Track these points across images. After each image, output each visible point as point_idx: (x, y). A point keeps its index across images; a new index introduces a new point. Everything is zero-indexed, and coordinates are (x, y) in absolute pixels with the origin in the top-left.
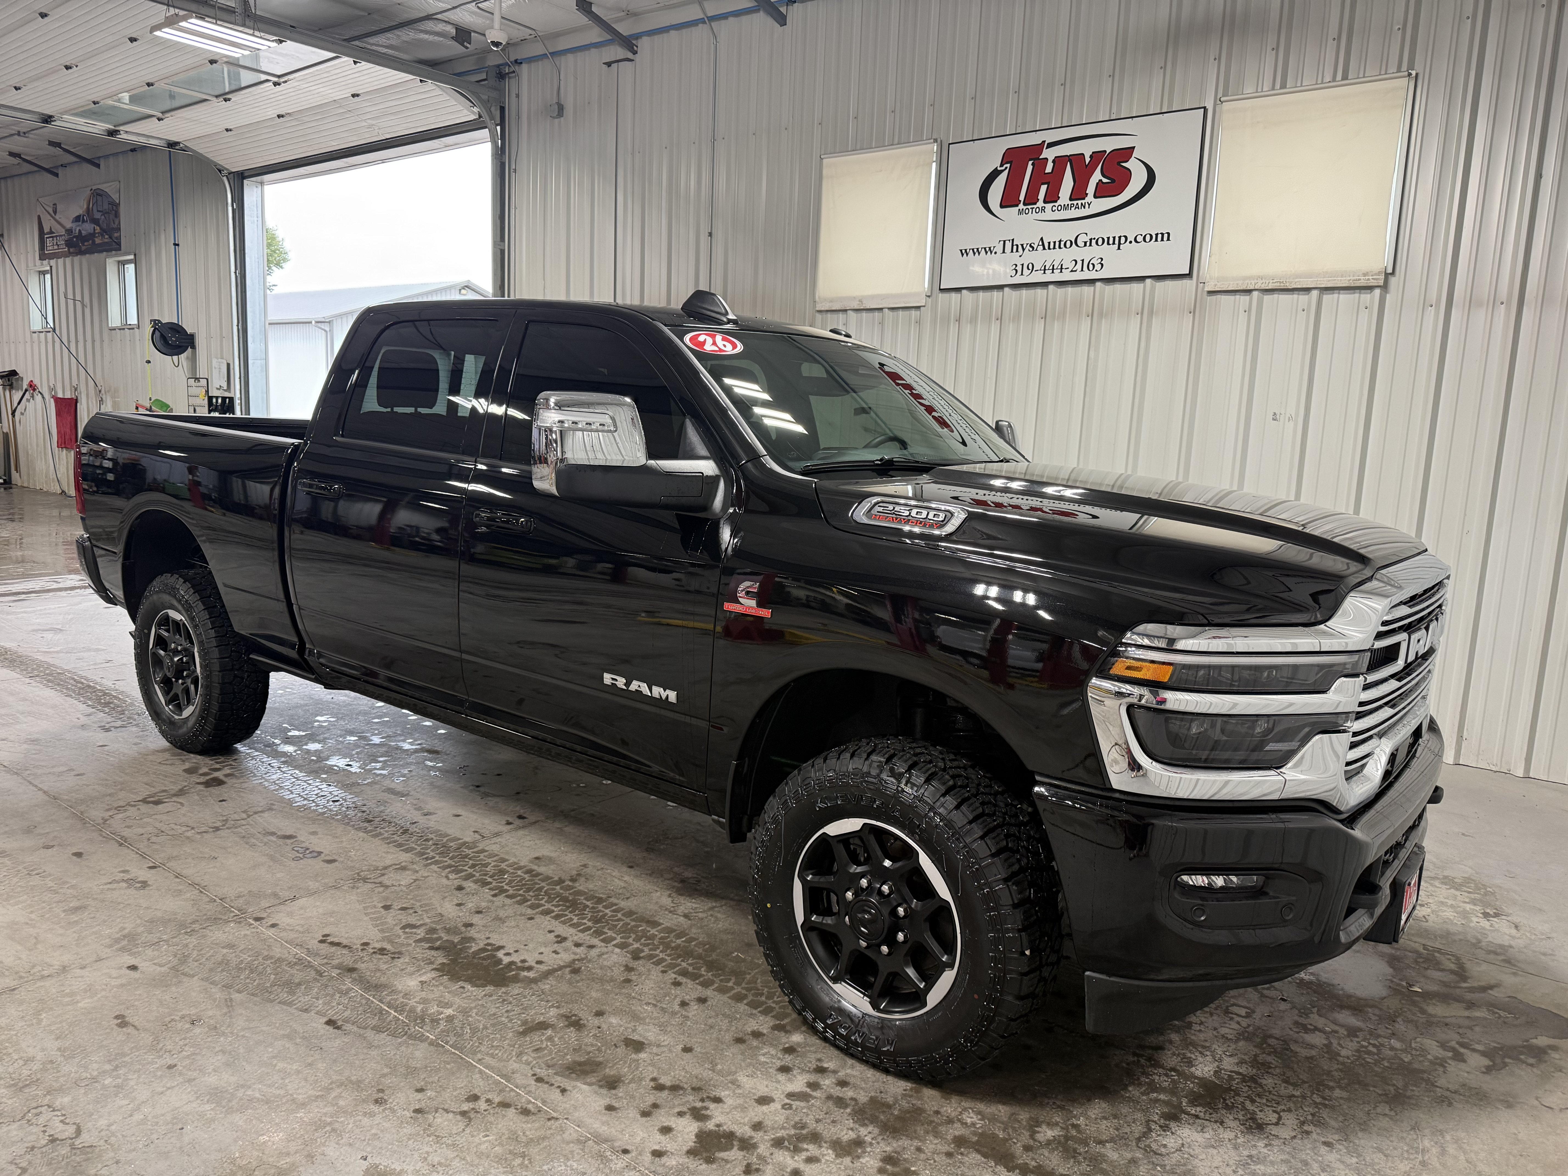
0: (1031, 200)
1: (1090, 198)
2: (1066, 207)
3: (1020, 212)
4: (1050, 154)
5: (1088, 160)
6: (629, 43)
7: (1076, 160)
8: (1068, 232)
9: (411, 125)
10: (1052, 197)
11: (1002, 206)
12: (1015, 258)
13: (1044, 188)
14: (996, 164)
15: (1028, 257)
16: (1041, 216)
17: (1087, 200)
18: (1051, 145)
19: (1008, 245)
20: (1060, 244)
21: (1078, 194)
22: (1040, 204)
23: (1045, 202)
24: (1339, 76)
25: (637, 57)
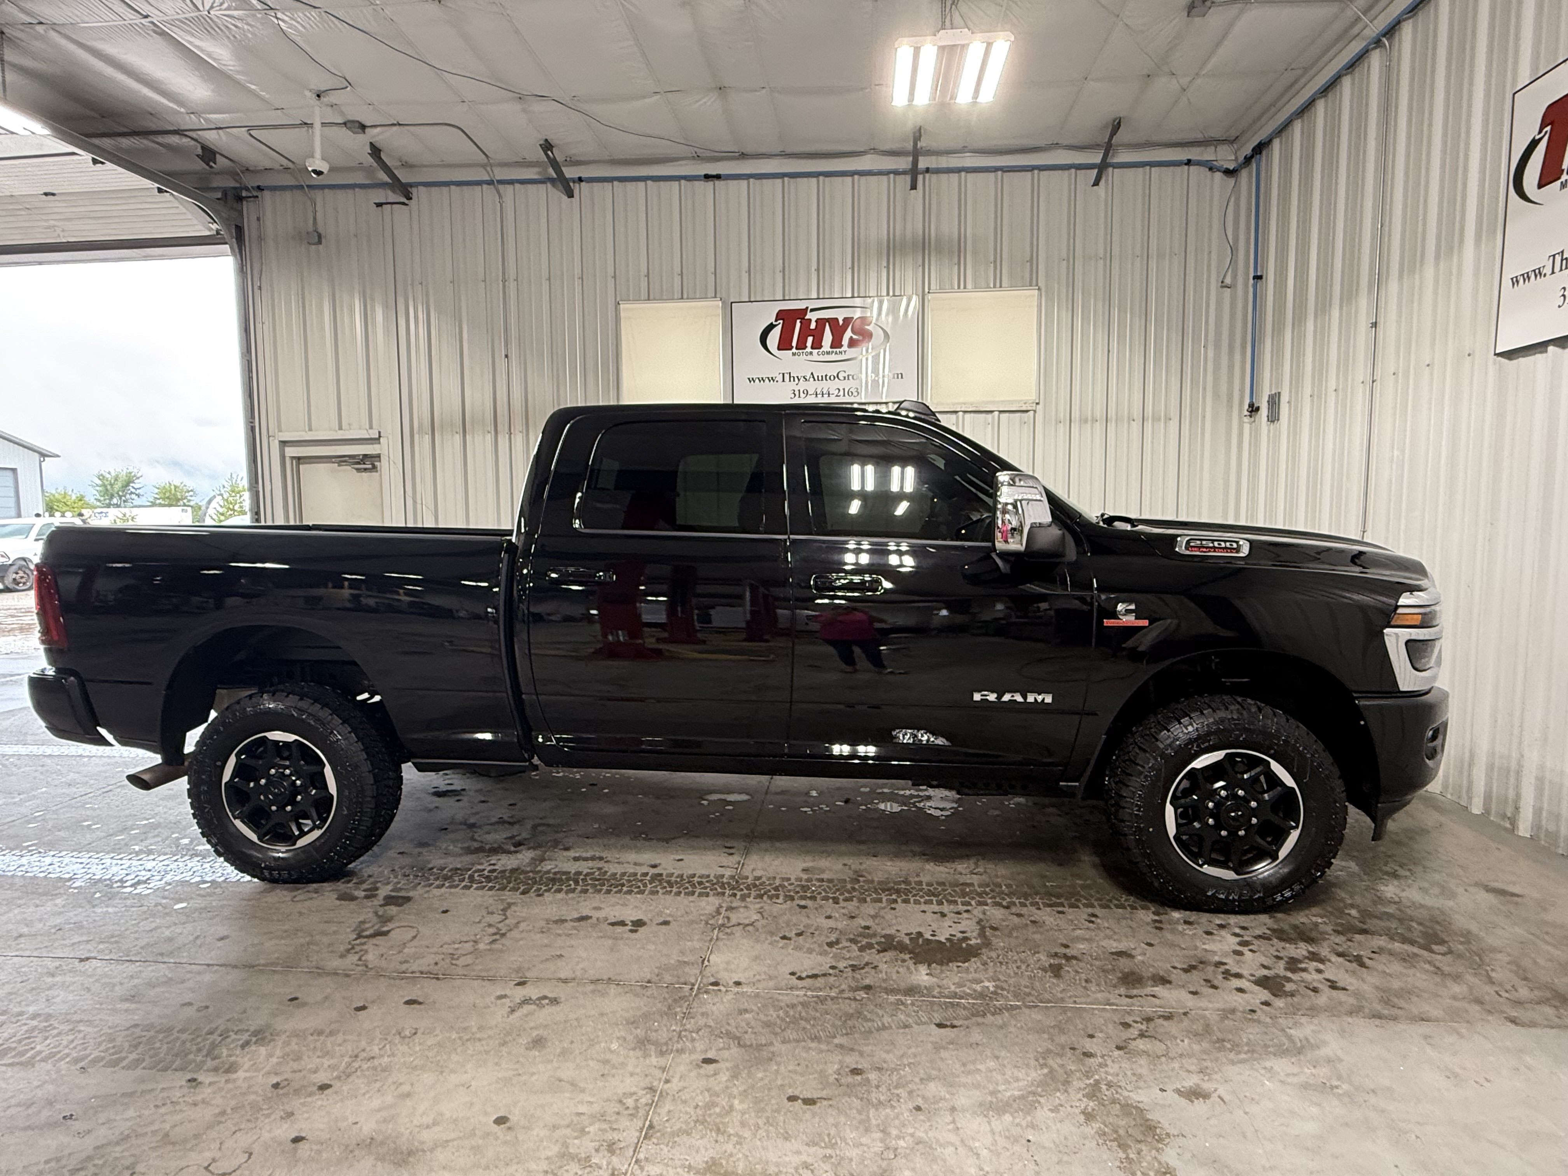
0: (801, 346)
1: (845, 347)
2: (828, 353)
3: (794, 354)
4: (813, 316)
5: (841, 322)
6: (406, 191)
7: (833, 322)
8: (832, 370)
9: (114, 232)
10: (817, 345)
11: (779, 349)
12: (793, 385)
13: (810, 339)
14: (772, 320)
15: (803, 385)
16: (809, 357)
17: (842, 349)
18: (812, 310)
19: (787, 377)
20: (826, 377)
21: (836, 343)
22: (809, 349)
23: (812, 348)
24: (998, 285)
25: (413, 203)
